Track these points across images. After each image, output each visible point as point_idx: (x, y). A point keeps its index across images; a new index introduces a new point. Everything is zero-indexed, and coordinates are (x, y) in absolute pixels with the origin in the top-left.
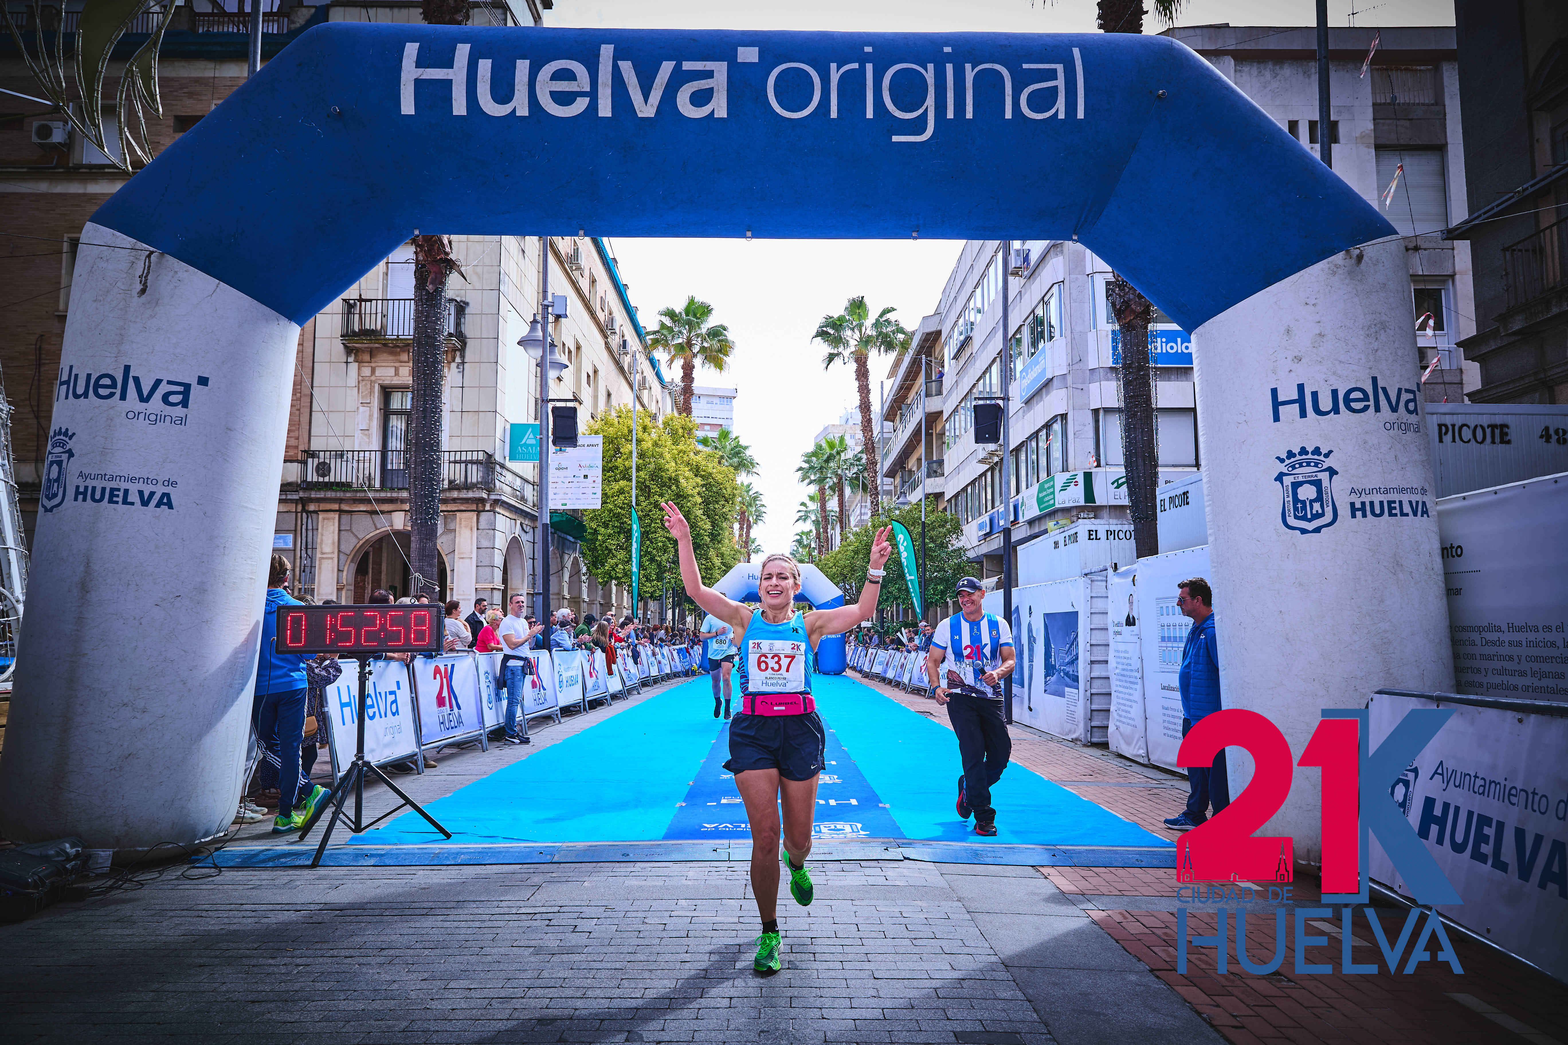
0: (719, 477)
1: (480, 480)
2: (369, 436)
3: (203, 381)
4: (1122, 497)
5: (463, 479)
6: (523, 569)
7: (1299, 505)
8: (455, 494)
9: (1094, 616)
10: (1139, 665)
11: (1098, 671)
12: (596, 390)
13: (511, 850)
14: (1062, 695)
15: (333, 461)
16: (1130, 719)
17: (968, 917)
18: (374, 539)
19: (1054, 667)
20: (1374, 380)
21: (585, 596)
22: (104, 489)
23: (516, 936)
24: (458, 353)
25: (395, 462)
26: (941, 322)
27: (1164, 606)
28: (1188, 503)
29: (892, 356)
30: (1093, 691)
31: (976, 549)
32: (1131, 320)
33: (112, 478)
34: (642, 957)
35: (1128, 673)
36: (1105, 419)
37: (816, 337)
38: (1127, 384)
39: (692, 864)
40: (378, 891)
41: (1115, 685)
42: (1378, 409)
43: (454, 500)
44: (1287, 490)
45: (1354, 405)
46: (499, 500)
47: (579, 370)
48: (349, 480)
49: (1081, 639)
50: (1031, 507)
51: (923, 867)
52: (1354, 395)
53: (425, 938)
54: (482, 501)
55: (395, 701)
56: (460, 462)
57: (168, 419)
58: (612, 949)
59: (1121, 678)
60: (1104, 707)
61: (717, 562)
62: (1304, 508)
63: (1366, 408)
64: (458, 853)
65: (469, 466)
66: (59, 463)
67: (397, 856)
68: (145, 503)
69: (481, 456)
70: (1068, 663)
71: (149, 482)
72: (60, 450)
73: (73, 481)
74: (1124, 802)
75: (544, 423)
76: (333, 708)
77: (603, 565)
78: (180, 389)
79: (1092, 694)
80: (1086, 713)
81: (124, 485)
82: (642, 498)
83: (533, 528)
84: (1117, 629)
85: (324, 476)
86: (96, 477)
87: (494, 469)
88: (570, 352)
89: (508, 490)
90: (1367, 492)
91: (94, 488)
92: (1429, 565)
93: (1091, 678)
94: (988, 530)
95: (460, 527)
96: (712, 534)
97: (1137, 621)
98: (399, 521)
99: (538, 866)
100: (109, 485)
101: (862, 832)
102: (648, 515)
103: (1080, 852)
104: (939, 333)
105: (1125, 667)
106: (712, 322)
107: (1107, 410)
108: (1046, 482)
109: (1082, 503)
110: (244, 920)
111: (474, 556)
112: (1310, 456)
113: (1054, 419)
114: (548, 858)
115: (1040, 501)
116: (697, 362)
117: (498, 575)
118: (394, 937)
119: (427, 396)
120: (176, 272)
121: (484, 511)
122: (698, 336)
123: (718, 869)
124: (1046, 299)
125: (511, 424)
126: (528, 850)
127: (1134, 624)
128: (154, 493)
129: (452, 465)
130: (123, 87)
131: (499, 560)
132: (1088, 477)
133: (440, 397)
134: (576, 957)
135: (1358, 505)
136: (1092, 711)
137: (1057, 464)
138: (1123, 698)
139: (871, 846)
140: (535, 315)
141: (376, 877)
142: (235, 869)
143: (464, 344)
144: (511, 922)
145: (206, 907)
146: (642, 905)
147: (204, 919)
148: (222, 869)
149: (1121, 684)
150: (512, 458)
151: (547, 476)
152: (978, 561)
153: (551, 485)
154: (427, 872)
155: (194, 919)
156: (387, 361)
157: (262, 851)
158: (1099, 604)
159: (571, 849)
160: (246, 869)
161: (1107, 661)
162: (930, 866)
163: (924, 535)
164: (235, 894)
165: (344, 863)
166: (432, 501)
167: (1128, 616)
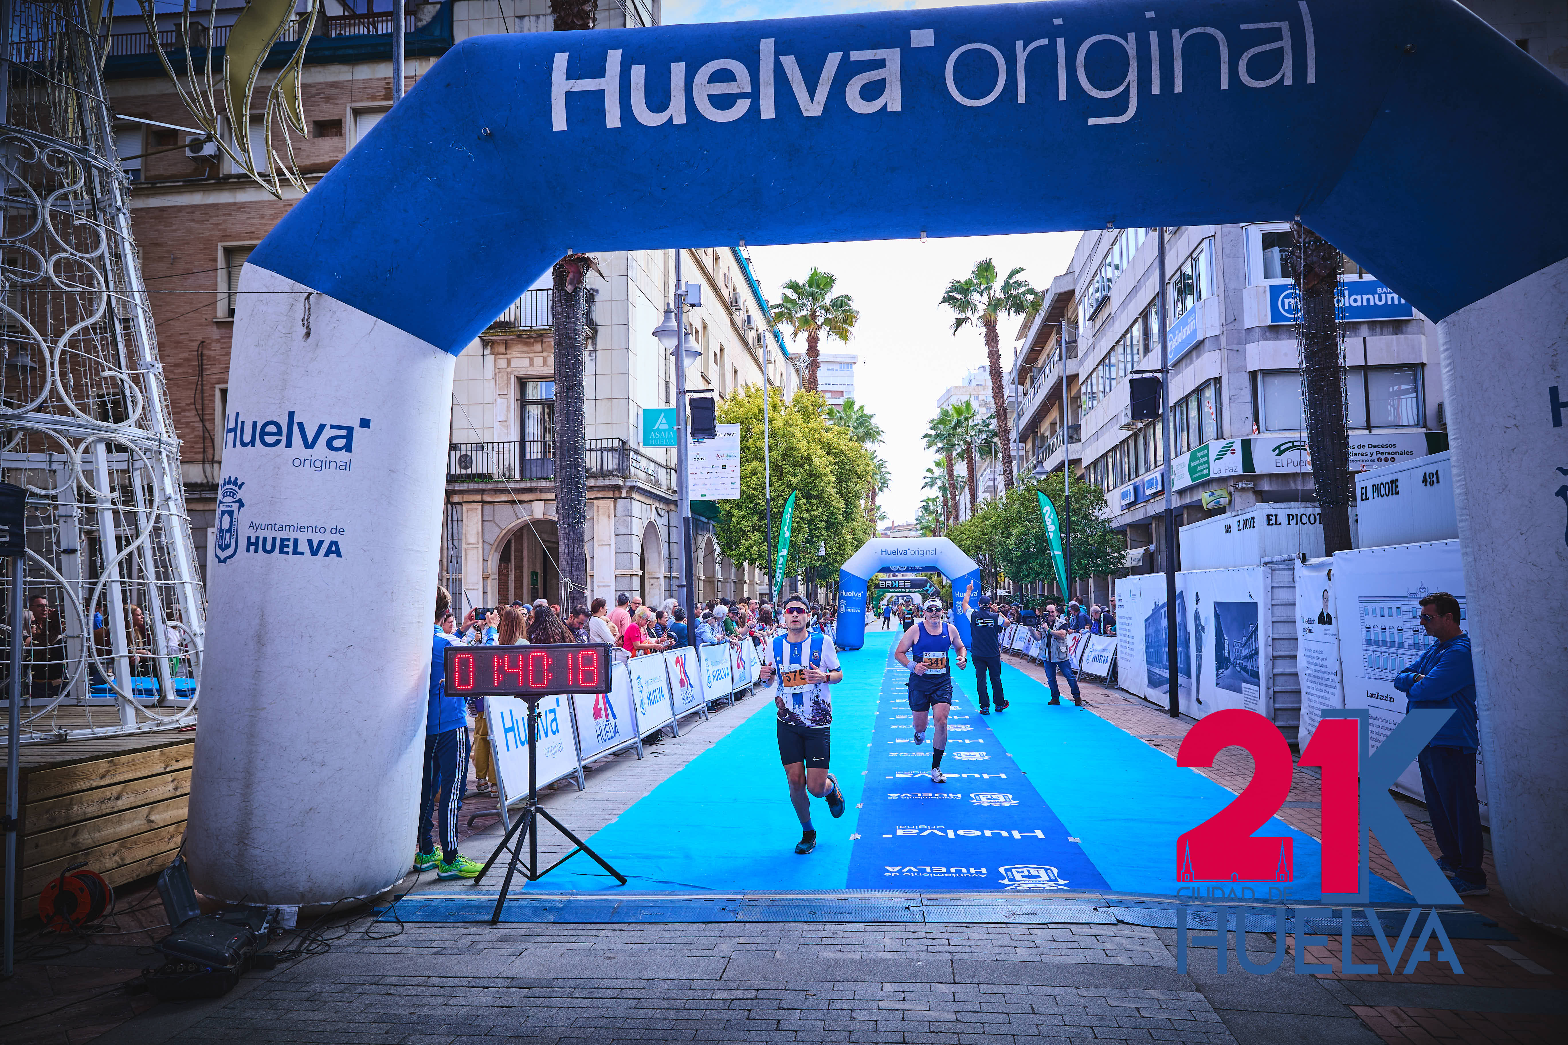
0: (851, 454)
1: (615, 467)
2: (507, 427)
3: (365, 423)
4: (1285, 464)
5: (599, 467)
6: (659, 553)
8: (592, 482)
9: (1275, 607)
10: (1337, 667)
11: (1283, 666)
12: (723, 367)
13: (692, 904)
14: (1239, 691)
15: (474, 453)
17: (1216, 1017)
18: (516, 529)
19: (1228, 660)
21: (719, 575)
22: (274, 539)
24: (590, 341)
25: (534, 452)
26: (1076, 281)
27: (1370, 606)
28: (1397, 493)
29: (1022, 317)
30: (1277, 688)
31: (1119, 518)
32: (1314, 286)
33: (282, 528)
35: (1324, 676)
36: (1263, 382)
37: (942, 302)
38: (1310, 355)
39: (885, 928)
40: (563, 960)
41: (1305, 685)
43: (591, 488)
46: (634, 487)
47: (706, 348)
48: (490, 471)
49: (1260, 632)
50: (1182, 477)
51: (1143, 935)
53: (622, 1034)
54: (618, 488)
55: (555, 719)
56: (596, 450)
57: (333, 464)
59: (1314, 679)
60: (1290, 705)
61: (849, 538)
64: (638, 907)
65: (605, 453)
66: (231, 513)
67: (576, 910)
68: (314, 553)
69: (616, 444)
70: (1246, 657)
71: (318, 530)
72: (230, 499)
73: (244, 533)
75: (682, 415)
76: (498, 736)
77: (737, 546)
79: (1274, 692)
80: (1269, 712)
81: (293, 535)
82: (775, 479)
83: (668, 512)
84: (1307, 626)
85: (466, 468)
86: (266, 528)
87: (628, 455)
88: (697, 332)
89: (642, 475)
91: (265, 539)
93: (1274, 675)
94: (1132, 499)
95: (598, 515)
96: (845, 512)
97: (1333, 619)
98: (537, 510)
99: (722, 926)
100: (280, 535)
101: (1061, 882)
104: (1072, 292)
105: (1319, 668)
106: (835, 292)
107: (1267, 373)
108: (1199, 450)
109: (1240, 472)
111: (613, 542)
113: (1206, 384)
114: (731, 917)
115: (1192, 471)
116: (822, 334)
117: (637, 560)
118: (588, 1031)
119: (570, 398)
120: (335, 312)
121: (620, 498)
122: (822, 307)
123: (916, 936)
124: (1194, 255)
125: (644, 410)
126: (709, 904)
127: (1331, 623)
128: (323, 541)
129: (588, 453)
130: (269, 110)
131: (637, 548)
132: (1246, 445)
133: (582, 399)
136: (1275, 710)
137: (1210, 430)
138: (1316, 702)
139: (1077, 903)
140: (668, 304)
141: (558, 939)
142: (418, 925)
143: (595, 331)
144: (708, 1012)
145: (394, 980)
146: (844, 989)
147: (393, 997)
148: (405, 924)
149: (1313, 685)
150: (645, 444)
151: (687, 468)
152: (1121, 531)
153: (690, 476)
154: (610, 933)
155: (384, 999)
156: (522, 352)
157: (442, 901)
158: (1283, 595)
159: (754, 903)
160: (427, 925)
161: (1295, 657)
162: (1149, 933)
163: (1067, 507)
164: (420, 960)
165: (525, 919)
166: (578, 505)
167: (1322, 613)
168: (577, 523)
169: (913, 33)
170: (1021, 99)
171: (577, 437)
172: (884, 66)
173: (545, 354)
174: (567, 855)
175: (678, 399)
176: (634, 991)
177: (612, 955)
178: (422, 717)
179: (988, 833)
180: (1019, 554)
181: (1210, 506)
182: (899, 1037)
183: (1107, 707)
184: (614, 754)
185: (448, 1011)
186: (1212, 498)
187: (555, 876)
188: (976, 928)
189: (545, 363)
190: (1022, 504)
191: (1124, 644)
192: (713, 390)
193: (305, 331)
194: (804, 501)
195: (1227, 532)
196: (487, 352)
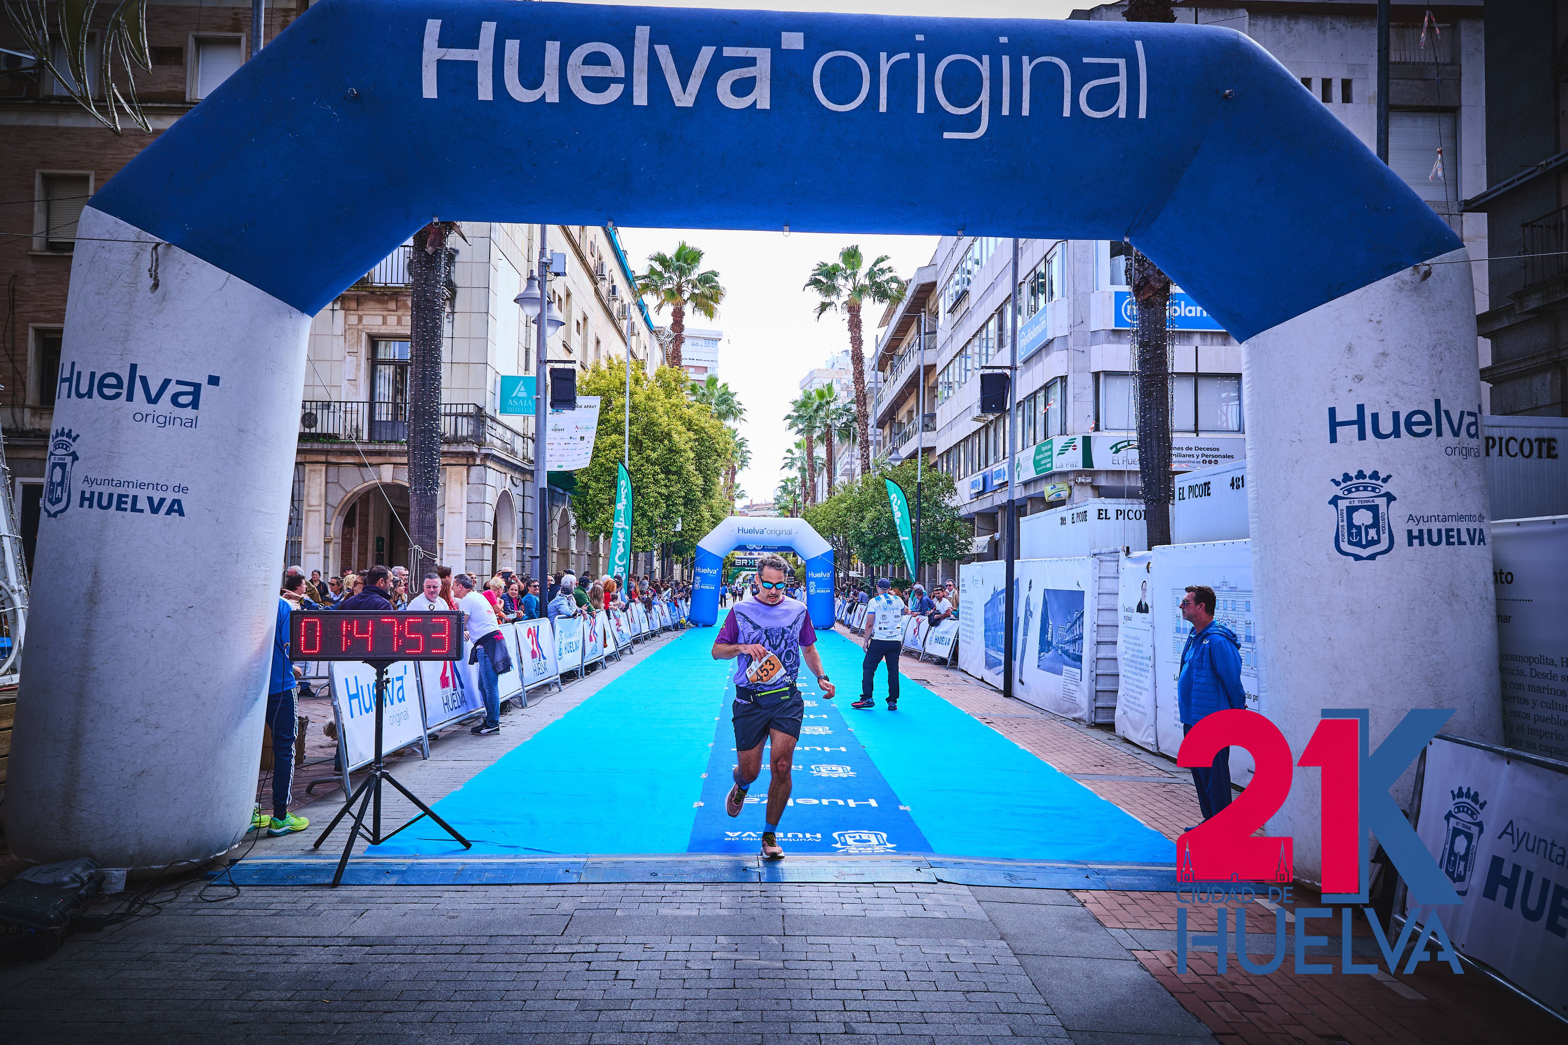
0: (712, 431)
1: (470, 433)
2: (356, 387)
3: (214, 381)
4: (1121, 462)
5: (453, 432)
6: (513, 523)
7: (1354, 531)
8: (445, 448)
9: (1101, 596)
10: (1151, 653)
11: (1105, 651)
12: (585, 337)
13: (536, 866)
14: (1060, 673)
15: (319, 412)
16: (1139, 705)
17: (1015, 961)
18: (362, 492)
20: (1437, 402)
21: (573, 548)
22: (111, 496)
23: (558, 985)
24: (448, 303)
25: (384, 413)
26: (937, 273)
28: (1209, 495)
29: (885, 305)
30: (1099, 672)
31: (968, 506)
32: (1149, 297)
33: (120, 484)
34: (693, 1016)
35: (1139, 660)
36: (1104, 383)
37: (807, 285)
38: (1143, 362)
39: (722, 887)
40: (405, 919)
41: (1123, 670)
42: (1439, 433)
43: (445, 454)
44: (1342, 514)
45: (1415, 428)
46: (489, 454)
47: (569, 317)
48: (336, 432)
49: (1087, 619)
50: (1027, 469)
51: (958, 892)
52: (1415, 418)
53: (464, 986)
54: (473, 455)
55: (401, 687)
56: (450, 415)
57: (178, 421)
58: (659, 1004)
59: (1130, 663)
60: (1110, 688)
61: (707, 515)
62: (1359, 533)
63: (1428, 432)
64: (482, 870)
65: (460, 419)
66: (63, 466)
67: (419, 873)
68: (155, 510)
69: (472, 409)
71: (159, 488)
72: (63, 452)
73: (77, 487)
74: (1142, 802)
75: (542, 385)
76: (342, 701)
77: (594, 520)
78: (190, 389)
79: (1097, 675)
80: (1090, 694)
81: (132, 492)
82: (634, 453)
83: (523, 482)
85: (310, 427)
86: (103, 482)
87: (484, 422)
88: (560, 299)
89: (498, 443)
90: (1426, 520)
91: (100, 494)
92: (1484, 595)
93: (1096, 659)
94: (981, 489)
95: (450, 482)
96: (704, 489)
97: (1150, 609)
98: (387, 474)
99: (565, 887)
100: (117, 491)
101: (889, 845)
102: (640, 470)
103: (1112, 873)
104: (934, 285)
105: (1135, 653)
106: (702, 268)
107: (1108, 374)
108: (1043, 445)
109: (1080, 467)
110: (272, 959)
111: (464, 510)
112: (1367, 480)
113: (1053, 381)
114: (575, 878)
115: (1037, 464)
116: (688, 308)
117: (489, 530)
118: (431, 984)
119: (427, 362)
120: (184, 265)
121: (474, 465)
122: (688, 282)
123: (751, 894)
124: (1048, 257)
125: (503, 377)
126: (553, 866)
127: (1146, 611)
128: (165, 499)
129: (443, 417)
130: (109, 40)
131: (489, 516)
132: (1087, 441)
133: (439, 364)
134: (625, 1016)
135: (1415, 533)
136: (1096, 691)
137: (1055, 426)
138: (1131, 683)
139: (901, 864)
140: (532, 271)
141: (401, 900)
142: (254, 888)
143: (454, 293)
144: (549, 965)
145: (230, 940)
146: (680, 943)
147: (230, 956)
148: (240, 888)
149: (1130, 669)
150: (502, 411)
151: (545, 439)
152: (970, 519)
153: (548, 447)
154: (453, 894)
155: (220, 958)
156: (374, 309)
157: (280, 865)
158: (1108, 585)
159: (597, 866)
160: (264, 888)
161: (1115, 643)
162: (965, 890)
163: (918, 494)
164: (257, 921)
165: (366, 882)
166: (431, 471)
167: (1141, 602)
168: (430, 489)
169: (784, 35)
170: (883, 108)
171: (433, 402)
172: (755, 65)
173: (399, 313)
174: (410, 820)
175: (538, 369)
176: (477, 947)
177: (455, 915)
178: (265, 681)
179: (825, 802)
180: (871, 537)
181: (1051, 499)
182: (730, 984)
183: (946, 687)
184: (460, 723)
185: (288, 968)
186: (1053, 491)
187: (397, 841)
188: (808, 887)
189: (399, 322)
190: (876, 489)
191: (966, 627)
192: (575, 362)
193: (151, 282)
194: (663, 476)
195: (1062, 524)
196: (337, 306)
